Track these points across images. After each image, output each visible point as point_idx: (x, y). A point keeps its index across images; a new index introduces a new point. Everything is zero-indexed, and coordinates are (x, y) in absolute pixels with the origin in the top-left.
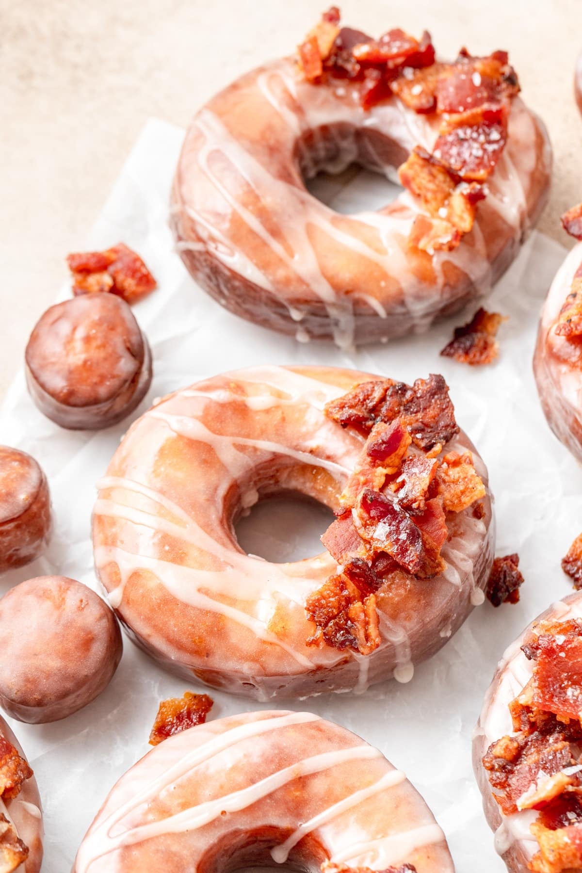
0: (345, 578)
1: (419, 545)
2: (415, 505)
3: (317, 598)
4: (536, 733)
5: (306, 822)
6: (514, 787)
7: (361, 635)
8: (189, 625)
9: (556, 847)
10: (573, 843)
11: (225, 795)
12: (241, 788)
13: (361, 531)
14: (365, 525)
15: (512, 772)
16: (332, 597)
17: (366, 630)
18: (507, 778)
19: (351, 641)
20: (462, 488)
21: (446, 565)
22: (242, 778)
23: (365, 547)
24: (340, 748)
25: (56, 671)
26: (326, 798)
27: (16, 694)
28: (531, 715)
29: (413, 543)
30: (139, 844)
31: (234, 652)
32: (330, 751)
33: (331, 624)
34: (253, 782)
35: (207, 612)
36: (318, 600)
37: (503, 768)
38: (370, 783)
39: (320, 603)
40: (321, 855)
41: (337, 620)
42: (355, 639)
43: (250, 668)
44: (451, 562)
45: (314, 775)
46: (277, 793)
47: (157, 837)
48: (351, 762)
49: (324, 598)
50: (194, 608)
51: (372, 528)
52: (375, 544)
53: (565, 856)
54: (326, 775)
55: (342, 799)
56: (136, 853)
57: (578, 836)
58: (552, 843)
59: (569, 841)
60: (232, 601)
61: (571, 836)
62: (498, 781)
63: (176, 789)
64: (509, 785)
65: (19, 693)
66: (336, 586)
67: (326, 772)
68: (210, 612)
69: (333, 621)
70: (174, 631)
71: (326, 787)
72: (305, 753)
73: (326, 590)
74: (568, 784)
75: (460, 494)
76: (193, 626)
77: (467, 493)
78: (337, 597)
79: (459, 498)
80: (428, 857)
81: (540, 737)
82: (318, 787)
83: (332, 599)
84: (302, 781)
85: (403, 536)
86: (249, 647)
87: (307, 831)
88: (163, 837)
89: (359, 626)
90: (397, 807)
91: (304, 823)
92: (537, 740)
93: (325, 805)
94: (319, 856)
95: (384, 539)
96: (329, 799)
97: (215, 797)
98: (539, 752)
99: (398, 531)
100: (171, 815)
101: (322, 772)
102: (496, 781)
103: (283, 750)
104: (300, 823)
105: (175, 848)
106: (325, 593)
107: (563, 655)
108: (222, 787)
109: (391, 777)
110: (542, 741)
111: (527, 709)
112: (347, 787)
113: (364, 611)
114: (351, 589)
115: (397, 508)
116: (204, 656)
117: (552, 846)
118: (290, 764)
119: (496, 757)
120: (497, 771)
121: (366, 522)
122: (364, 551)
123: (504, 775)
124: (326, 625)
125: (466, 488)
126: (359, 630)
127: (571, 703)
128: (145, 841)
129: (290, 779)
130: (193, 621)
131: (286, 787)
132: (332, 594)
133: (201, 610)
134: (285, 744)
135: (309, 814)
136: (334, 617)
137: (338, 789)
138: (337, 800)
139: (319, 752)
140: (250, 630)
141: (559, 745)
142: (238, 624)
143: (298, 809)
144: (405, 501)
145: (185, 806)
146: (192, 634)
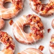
0: (17, 5)
15: (37, 9)
16: (17, 7)
17: (21, 7)
31: (12, 15)
52: (16, 1)
98: (38, 7)
102: (37, 11)
111: (35, 5)
119: (35, 9)
127: (38, 2)
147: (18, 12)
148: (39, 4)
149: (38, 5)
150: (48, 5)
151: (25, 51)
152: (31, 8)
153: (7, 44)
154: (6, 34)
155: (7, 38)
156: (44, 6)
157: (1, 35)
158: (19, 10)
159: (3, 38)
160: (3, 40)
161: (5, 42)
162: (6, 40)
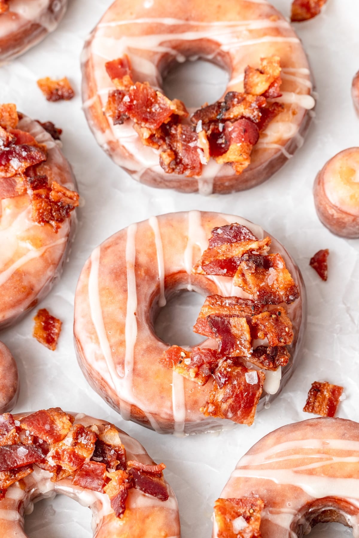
0: (36, 192)
1: (33, 149)
2: (10, 139)
3: (37, 213)
4: (166, 138)
5: (158, 275)
6: (190, 163)
7: (69, 200)
8: (14, 289)
9: (239, 152)
10: (243, 142)
11: (126, 308)
12: (126, 299)
13: (9, 175)
14: (6, 171)
15: (181, 160)
16: (42, 203)
17: (67, 197)
18: (182, 164)
19: (69, 208)
20: (8, 114)
21: (44, 144)
22: (121, 296)
23: (18, 177)
24: (125, 240)
25: (4, 372)
26: (152, 258)
27: (4, 400)
28: (156, 136)
29: (30, 151)
30: (135, 363)
31: (38, 274)
32: (125, 245)
33: (54, 214)
34: (126, 291)
35: (12, 277)
36: (39, 213)
37: (177, 164)
38: (153, 234)
39: (41, 213)
40: (178, 277)
41: (53, 209)
42: (69, 205)
43: (51, 271)
44: (42, 142)
45: (136, 259)
46: (138, 281)
47: (134, 353)
48: (137, 238)
49: (39, 210)
50: (6, 282)
51: (10, 168)
52: (20, 171)
53: (246, 150)
54: (139, 253)
55: (156, 251)
56: (139, 366)
57: (241, 138)
58: (236, 153)
59: (241, 144)
60: (11, 261)
61: (238, 141)
62: (182, 169)
63: (111, 332)
64: (188, 165)
65: (5, 399)
66: (37, 199)
67: (137, 252)
68: (12, 275)
69: (53, 212)
70: (11, 300)
71: (146, 256)
72: (121, 258)
73: (36, 206)
74: (206, 132)
75: (10, 117)
76: (15, 288)
77: (11, 113)
78: (43, 202)
79: (12, 119)
80: (209, 221)
81: (170, 137)
82: (143, 259)
83: (43, 206)
84: (137, 266)
85: (24, 154)
86: (40, 265)
87: (163, 277)
88: (136, 350)
89: (64, 199)
90: (172, 226)
91: (159, 276)
92: (171, 139)
93: (155, 261)
94: (178, 279)
95: (20, 164)
96: (152, 257)
97: (125, 314)
98: (177, 141)
99: (20, 155)
100: (124, 341)
101: (136, 254)
102: (181, 171)
103: (115, 268)
104: (157, 279)
105: (144, 346)
106: (38, 207)
107: (135, 102)
108: (121, 308)
109: (153, 223)
110: (172, 137)
111: (152, 136)
112: (150, 245)
113: (58, 192)
114: (43, 192)
115: (7, 149)
116: (32, 292)
117: (238, 154)
118: (126, 267)
119: (169, 165)
120: (176, 168)
121: (5, 169)
122: (20, 179)
123: (180, 165)
124: (53, 216)
125: (9, 112)
126: (66, 200)
127: (162, 112)
128: (134, 359)
129: (134, 271)
130: (13, 286)
131: (137, 275)
132: (41, 203)
133: (10, 279)
134: (112, 266)
135: (155, 271)
136: (51, 210)
137: (150, 250)
138: (155, 253)
139: (124, 251)
140: (32, 260)
141: (179, 130)
142: (25, 264)
143: (151, 275)
144: (5, 143)
145: (122, 331)
146: (19, 290)
147: (61, 240)
148: (176, 119)
149: (177, 131)
150: (243, 100)
151: (245, 468)
152: (132, 172)
153: (108, 480)
154: (65, 419)
155: (83, 440)
156: (216, 122)
157: (35, 440)
158: (61, 220)
159: (57, 456)
160: (67, 466)
161: (87, 474)
162: (86, 455)
